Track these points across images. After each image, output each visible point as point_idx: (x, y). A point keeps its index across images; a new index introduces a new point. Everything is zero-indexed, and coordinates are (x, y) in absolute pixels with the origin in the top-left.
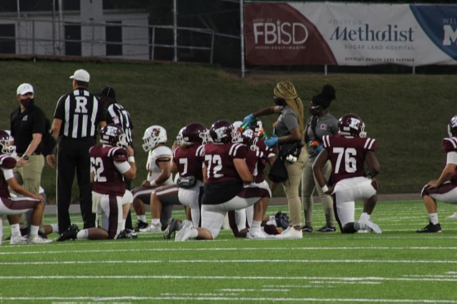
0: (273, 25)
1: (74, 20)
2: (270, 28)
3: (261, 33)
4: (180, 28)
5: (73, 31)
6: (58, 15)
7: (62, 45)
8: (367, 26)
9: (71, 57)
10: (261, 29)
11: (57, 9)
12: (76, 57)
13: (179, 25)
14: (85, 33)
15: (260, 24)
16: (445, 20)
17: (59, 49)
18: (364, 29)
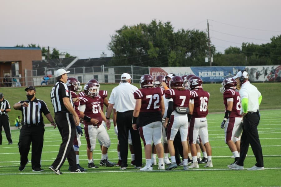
0: (157, 73)
1: (106, 74)
2: (156, 74)
3: (154, 75)
4: (134, 75)
5: (106, 77)
6: (103, 73)
7: (104, 80)
8: (180, 73)
9: (106, 83)
10: (154, 74)
11: (103, 71)
12: (107, 83)
13: (133, 74)
14: (109, 77)
15: (154, 73)
16: (199, 71)
17: (103, 81)
18: (179, 73)
